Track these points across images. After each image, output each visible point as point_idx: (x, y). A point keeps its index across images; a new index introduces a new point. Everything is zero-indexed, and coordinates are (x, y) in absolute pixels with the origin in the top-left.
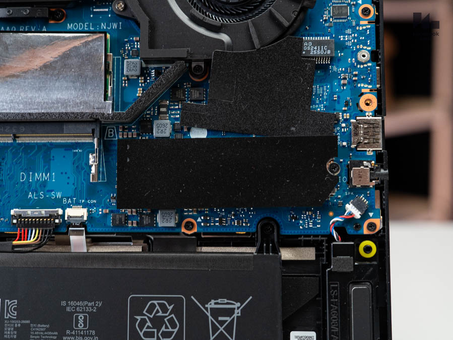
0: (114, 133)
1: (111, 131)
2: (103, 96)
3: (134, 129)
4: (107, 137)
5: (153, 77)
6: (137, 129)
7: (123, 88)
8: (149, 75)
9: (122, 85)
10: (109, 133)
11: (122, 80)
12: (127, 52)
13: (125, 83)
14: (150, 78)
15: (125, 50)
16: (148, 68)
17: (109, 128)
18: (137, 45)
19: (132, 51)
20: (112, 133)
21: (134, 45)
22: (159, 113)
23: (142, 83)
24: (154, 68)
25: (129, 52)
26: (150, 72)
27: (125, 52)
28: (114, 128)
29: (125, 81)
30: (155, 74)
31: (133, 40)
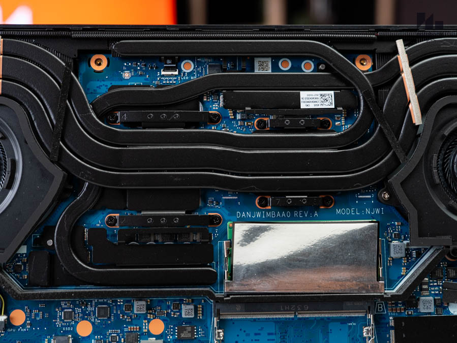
0: (383, 307)
1: (380, 306)
2: (376, 277)
3: (400, 303)
4: (377, 311)
5: (414, 257)
6: (403, 304)
7: (388, 267)
8: (411, 255)
9: (387, 264)
10: (379, 307)
11: (387, 260)
12: (390, 235)
13: (390, 263)
14: (412, 258)
15: (388, 233)
16: (409, 249)
17: (378, 303)
18: (398, 229)
19: (395, 234)
20: (381, 307)
21: (395, 228)
22: (421, 289)
23: (404, 263)
24: (415, 249)
25: (392, 235)
26: (411, 253)
27: (388, 235)
28: (382, 303)
29: (390, 261)
30: (416, 255)
31: (394, 224)
